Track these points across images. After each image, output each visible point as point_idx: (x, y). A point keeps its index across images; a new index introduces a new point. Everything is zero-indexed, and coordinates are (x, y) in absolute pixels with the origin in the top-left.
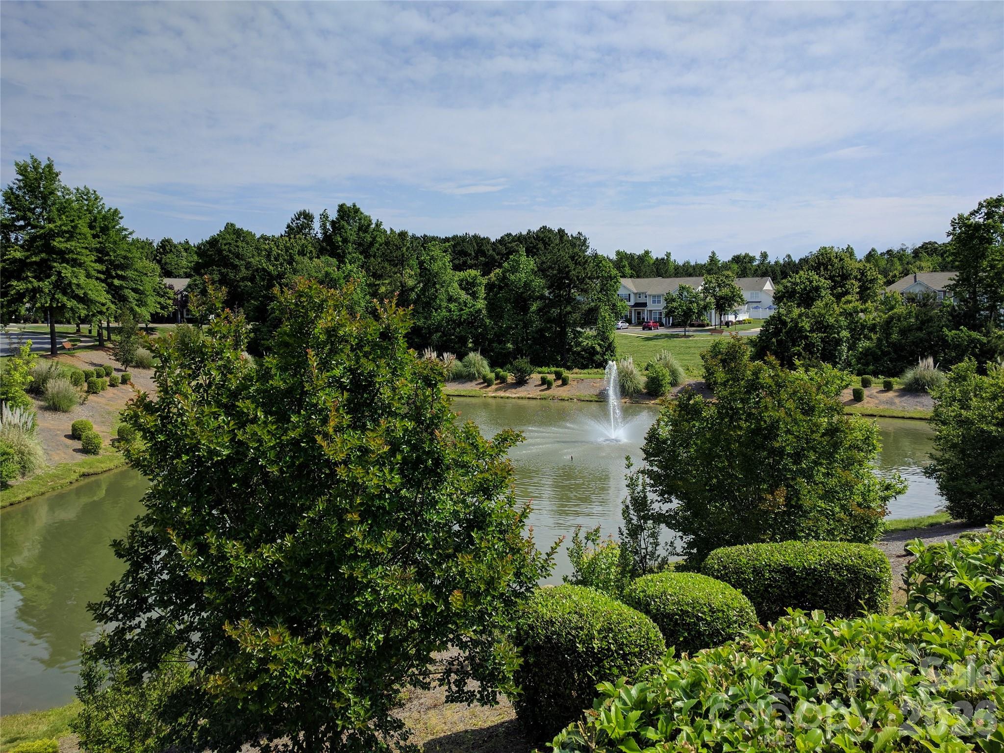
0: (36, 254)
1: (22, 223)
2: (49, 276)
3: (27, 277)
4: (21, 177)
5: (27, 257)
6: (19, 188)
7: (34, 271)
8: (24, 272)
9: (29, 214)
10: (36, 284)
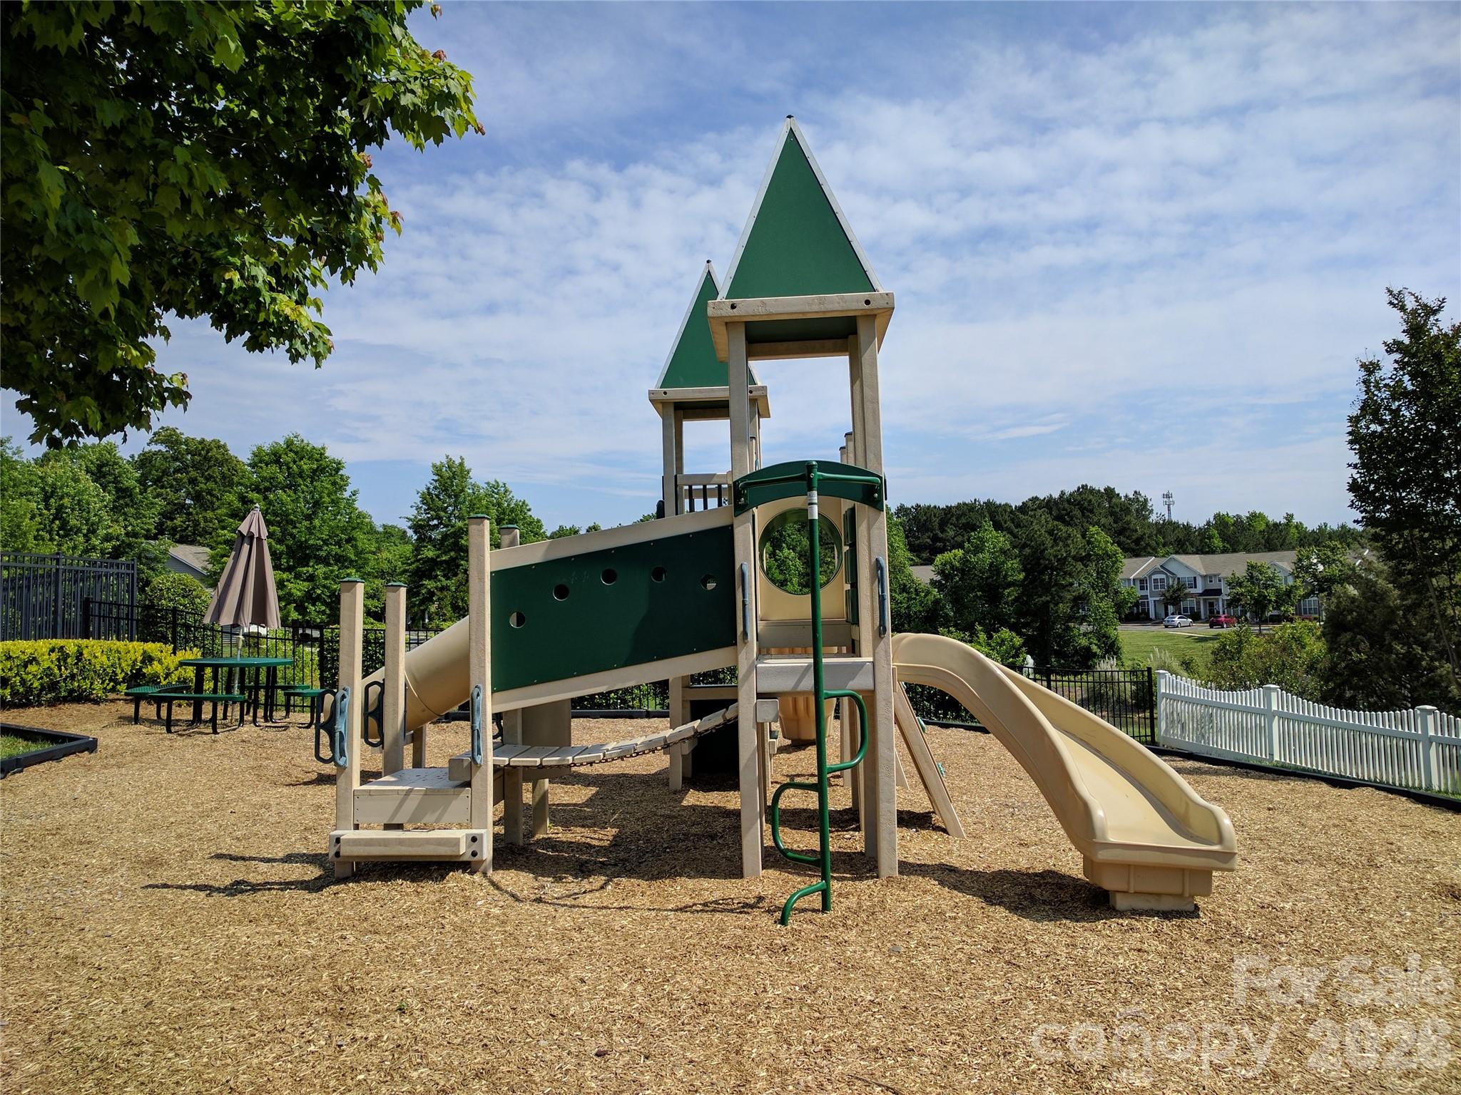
0: (445, 553)
1: (435, 522)
2: (456, 575)
3: (437, 575)
4: (436, 478)
5: (438, 557)
6: (435, 488)
7: (443, 571)
8: (434, 570)
9: (442, 514)
10: (445, 582)
